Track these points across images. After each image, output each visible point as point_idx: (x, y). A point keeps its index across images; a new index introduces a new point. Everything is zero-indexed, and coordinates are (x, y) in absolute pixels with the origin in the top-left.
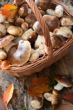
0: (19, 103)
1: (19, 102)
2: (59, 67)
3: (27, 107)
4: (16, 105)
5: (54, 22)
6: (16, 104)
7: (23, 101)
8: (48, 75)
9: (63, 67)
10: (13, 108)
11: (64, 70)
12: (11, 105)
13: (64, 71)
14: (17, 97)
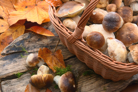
0: (31, 45)
1: (33, 44)
2: (90, 79)
3: (27, 53)
4: (27, 42)
5: (129, 38)
6: (29, 41)
7: (35, 48)
8: (75, 68)
9: (92, 83)
10: (24, 40)
11: (88, 85)
12: (27, 37)
13: (86, 85)
14: (38, 41)
